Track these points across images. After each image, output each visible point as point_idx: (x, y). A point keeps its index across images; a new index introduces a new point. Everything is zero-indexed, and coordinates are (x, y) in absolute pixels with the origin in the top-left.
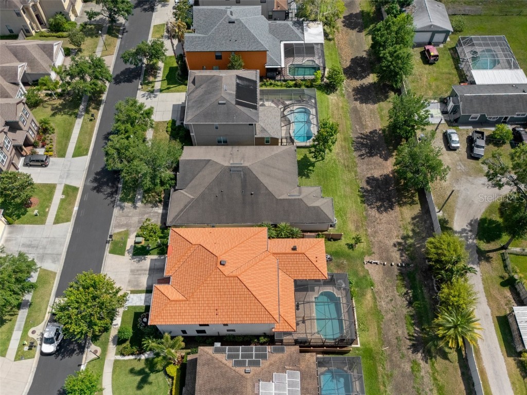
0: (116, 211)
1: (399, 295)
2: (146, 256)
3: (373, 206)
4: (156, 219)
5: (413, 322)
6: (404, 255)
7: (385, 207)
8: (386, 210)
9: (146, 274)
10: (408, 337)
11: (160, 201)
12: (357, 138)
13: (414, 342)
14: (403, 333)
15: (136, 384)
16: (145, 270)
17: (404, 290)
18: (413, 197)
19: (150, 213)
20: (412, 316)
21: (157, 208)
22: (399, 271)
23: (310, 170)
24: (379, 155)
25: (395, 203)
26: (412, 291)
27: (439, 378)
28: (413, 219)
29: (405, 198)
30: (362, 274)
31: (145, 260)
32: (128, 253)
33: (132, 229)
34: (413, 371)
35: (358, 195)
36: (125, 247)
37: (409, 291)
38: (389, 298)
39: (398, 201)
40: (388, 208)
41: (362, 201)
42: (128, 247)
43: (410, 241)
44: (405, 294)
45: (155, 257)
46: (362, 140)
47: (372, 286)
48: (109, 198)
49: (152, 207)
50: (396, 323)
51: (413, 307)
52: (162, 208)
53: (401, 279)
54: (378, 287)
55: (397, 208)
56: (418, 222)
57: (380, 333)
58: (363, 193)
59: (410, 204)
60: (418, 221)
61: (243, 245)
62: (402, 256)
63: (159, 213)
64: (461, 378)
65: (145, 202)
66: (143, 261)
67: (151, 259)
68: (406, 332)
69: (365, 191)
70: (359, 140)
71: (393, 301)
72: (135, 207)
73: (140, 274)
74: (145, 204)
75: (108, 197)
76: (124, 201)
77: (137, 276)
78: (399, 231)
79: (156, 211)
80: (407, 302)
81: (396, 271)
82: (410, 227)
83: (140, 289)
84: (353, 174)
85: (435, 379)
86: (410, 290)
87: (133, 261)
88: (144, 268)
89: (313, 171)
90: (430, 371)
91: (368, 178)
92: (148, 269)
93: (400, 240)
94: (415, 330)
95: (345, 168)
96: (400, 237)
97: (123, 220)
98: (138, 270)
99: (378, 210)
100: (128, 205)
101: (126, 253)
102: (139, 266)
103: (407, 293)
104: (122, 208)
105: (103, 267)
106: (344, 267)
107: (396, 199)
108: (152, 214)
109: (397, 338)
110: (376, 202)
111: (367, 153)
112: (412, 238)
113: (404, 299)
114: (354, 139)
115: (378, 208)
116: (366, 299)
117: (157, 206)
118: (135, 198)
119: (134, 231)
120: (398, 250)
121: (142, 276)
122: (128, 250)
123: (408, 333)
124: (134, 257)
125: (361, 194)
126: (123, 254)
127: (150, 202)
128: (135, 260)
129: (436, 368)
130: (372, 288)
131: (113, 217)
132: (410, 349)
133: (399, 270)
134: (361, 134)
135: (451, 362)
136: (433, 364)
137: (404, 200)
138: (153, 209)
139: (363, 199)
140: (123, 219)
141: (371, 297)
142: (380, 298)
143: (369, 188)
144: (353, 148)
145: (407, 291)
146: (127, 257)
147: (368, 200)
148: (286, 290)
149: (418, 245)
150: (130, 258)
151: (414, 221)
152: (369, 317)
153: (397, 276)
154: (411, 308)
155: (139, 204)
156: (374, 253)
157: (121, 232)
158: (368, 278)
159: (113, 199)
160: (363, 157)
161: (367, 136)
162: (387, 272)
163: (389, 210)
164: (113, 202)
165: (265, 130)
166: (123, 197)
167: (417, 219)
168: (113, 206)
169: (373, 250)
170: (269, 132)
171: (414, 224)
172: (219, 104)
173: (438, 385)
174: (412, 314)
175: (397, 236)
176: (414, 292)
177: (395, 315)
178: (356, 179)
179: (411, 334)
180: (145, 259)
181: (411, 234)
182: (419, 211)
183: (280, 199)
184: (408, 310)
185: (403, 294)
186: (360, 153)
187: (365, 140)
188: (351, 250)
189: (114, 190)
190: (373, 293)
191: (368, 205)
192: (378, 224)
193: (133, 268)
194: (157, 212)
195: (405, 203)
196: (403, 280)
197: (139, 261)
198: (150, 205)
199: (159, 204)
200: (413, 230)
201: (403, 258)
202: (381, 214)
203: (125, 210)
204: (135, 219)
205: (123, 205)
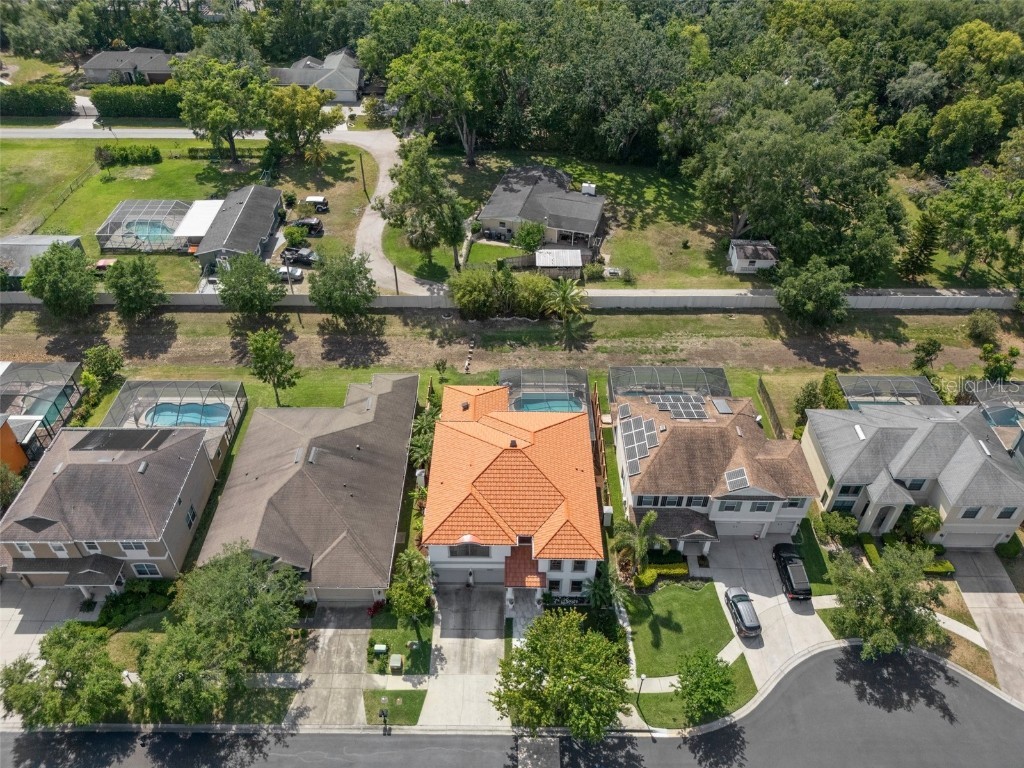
1: (514, 352)
2: (433, 647)
3: (375, 359)
4: (348, 639)
5: (547, 345)
6: (457, 340)
7: (379, 349)
8: (385, 348)
9: (472, 644)
11: (305, 634)
15: (673, 635)
16: (464, 645)
17: (507, 347)
18: (372, 320)
19: (329, 652)
20: (540, 345)
21: (321, 639)
22: (481, 348)
24: (283, 345)
25: (375, 339)
26: (507, 340)
27: (612, 334)
28: (406, 324)
29: (372, 328)
30: (485, 377)
31: (441, 647)
32: (420, 683)
33: (364, 684)
34: (606, 352)
35: (353, 370)
36: (406, 691)
37: (508, 343)
38: (517, 360)
39: (374, 335)
40: (383, 346)
41: (363, 368)
42: (408, 686)
43: (439, 332)
45: (437, 630)
49: (316, 649)
50: (550, 358)
52: (322, 630)
53: (492, 348)
54: (503, 367)
55: (384, 338)
56: (411, 321)
58: (350, 366)
59: (382, 325)
62: (459, 343)
63: (334, 635)
64: (613, 316)
65: (297, 664)
66: (443, 651)
67: (442, 636)
68: (560, 352)
69: (348, 364)
70: (244, 361)
71: (521, 357)
72: (308, 683)
73: (472, 654)
74: (303, 664)
75: (261, 752)
76: (286, 710)
77: (475, 659)
78: (421, 341)
79: (327, 641)
80: (523, 346)
81: (481, 350)
82: (418, 329)
83: (503, 649)
84: (312, 372)
86: (506, 342)
87: (440, 672)
88: (458, 648)
91: (323, 359)
92: (462, 640)
93: (436, 342)
94: (557, 345)
96: (430, 341)
97: (335, 708)
98: (463, 659)
99: (383, 356)
100: (296, 701)
101: (420, 688)
102: (452, 658)
103: (511, 345)
104: (302, 713)
105: (449, 733)
107: (370, 337)
108: (333, 649)
109: (569, 360)
110: (370, 356)
112: (434, 330)
113: (519, 348)
115: (380, 354)
117: (316, 639)
118: (280, 689)
119: (371, 679)
120: (450, 346)
121: (476, 650)
122: (414, 685)
124: (432, 670)
125: (352, 367)
126: (422, 695)
127: (301, 654)
128: (439, 667)
129: (600, 334)
131: (322, 732)
132: (581, 351)
133: (478, 348)
134: (232, 358)
137: (374, 329)
138: (321, 646)
139: (361, 366)
140: (332, 707)
142: (518, 367)
143: (343, 359)
146: (430, 685)
147: (363, 362)
149: (447, 326)
150: (433, 678)
151: (410, 324)
153: (486, 350)
154: (530, 344)
155: (300, 677)
156: (452, 365)
157: (366, 706)
158: (490, 373)
159: (270, 738)
161: (240, 352)
162: (481, 358)
163: (385, 345)
164: (280, 737)
166: (270, 717)
167: (409, 321)
168: (292, 735)
169: (448, 366)
171: (414, 325)
172: (144, 473)
174: (537, 344)
175: (429, 344)
176: (510, 340)
177: (540, 357)
178: (323, 370)
179: (562, 349)
180: (439, 649)
181: (428, 330)
182: (397, 318)
184: (533, 347)
185: (511, 348)
189: (242, 741)
192: (406, 358)
193: (457, 669)
194: (330, 640)
195: (380, 329)
197: (443, 659)
198: (309, 653)
199: (311, 636)
200: (424, 327)
201: (462, 341)
202: (390, 353)
203: (310, 704)
204: (339, 681)
205: (293, 713)
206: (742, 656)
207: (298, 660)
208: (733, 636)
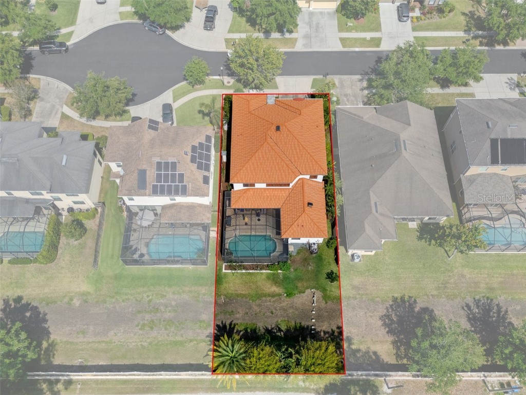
0: (359, 77)
1: (277, 322)
3: (390, 310)
5: (249, 330)
6: (327, 335)
7: (391, 324)
8: (385, 325)
10: (233, 323)
12: (498, 305)
13: (228, 328)
14: (238, 319)
17: (284, 328)
18: (407, 359)
20: (255, 330)
22: (305, 326)
23: (430, 241)
24: (473, 329)
25: (398, 337)
26: (283, 336)
27: (192, 344)
28: (375, 353)
29: (405, 349)
30: (299, 285)
34: (201, 322)
35: (404, 295)
37: (282, 333)
38: (274, 311)
39: (400, 341)
40: (389, 328)
41: (397, 299)
44: (279, 328)
46: (494, 311)
47: (287, 295)
48: (371, 70)
50: (247, 314)
51: (264, 333)
53: (296, 326)
54: (286, 302)
55: (391, 338)
57: (238, 295)
58: (408, 301)
59: (397, 353)
60: (372, 358)
61: (301, 148)
62: (325, 333)
64: (188, 363)
65: (369, 96)
68: (238, 322)
69: (410, 305)
70: (495, 308)
71: (271, 314)
72: (362, 90)
76: (368, 81)
78: (358, 335)
80: (270, 329)
81: (305, 323)
82: (363, 348)
84: (435, 293)
85: (191, 341)
86: (284, 334)
89: (430, 245)
90: (199, 338)
91: (432, 311)
94: (241, 331)
95: (442, 284)
96: (349, 335)
99: (385, 315)
100: (365, 84)
101: (314, 89)
103: (280, 330)
104: (361, 80)
106: (304, 266)
107: (403, 339)
109: (232, 312)
110: (396, 315)
111: (474, 314)
113: (273, 326)
114: (495, 302)
115: (388, 316)
116: (272, 286)
118: (373, 88)
120: (332, 330)
123: (237, 324)
124: (310, 95)
125: (406, 299)
127: (369, 100)
128: (308, 96)
129: (201, 344)
130: (285, 295)
131: (350, 76)
132: (222, 323)
133: (308, 326)
134: (507, 311)
135: (205, 357)
136: (204, 341)
137: (402, 348)
139: (399, 300)
140: (349, 83)
141: (275, 291)
142: (274, 302)
143: (417, 310)
144: (477, 297)
145: (282, 331)
147: (399, 306)
148: (269, 199)
150: (310, 92)
151: (371, 354)
152: (253, 287)
153: (300, 323)
154: (264, 331)
155: (366, 92)
156: (326, 303)
158: (296, 292)
159: (371, 73)
160: (465, 308)
161: (504, 318)
162: (306, 314)
163: (387, 329)
164: (367, 74)
165: (471, 184)
166: (373, 79)
167: (374, 357)
168: (362, 75)
169: (329, 302)
170: (471, 188)
171: (367, 352)
172: (487, 123)
173: (185, 342)
174: (257, 331)
175: (351, 332)
176: (281, 337)
177: (256, 314)
178: (428, 295)
179: (236, 326)
181: (354, 347)
182: (385, 361)
183: (369, 193)
184: (261, 328)
185: (279, 326)
186: (472, 305)
187: (495, 315)
188: (325, 276)
190: (280, 295)
191: (391, 306)
192: (366, 313)
195: (398, 348)
196: (295, 328)
198: (365, 100)
200: (359, 351)
201: (322, 334)
202: (380, 319)
203: (359, 83)
204: (349, 91)
205: (364, 80)
206: (174, 102)
207: (368, 97)
208: (176, 109)
